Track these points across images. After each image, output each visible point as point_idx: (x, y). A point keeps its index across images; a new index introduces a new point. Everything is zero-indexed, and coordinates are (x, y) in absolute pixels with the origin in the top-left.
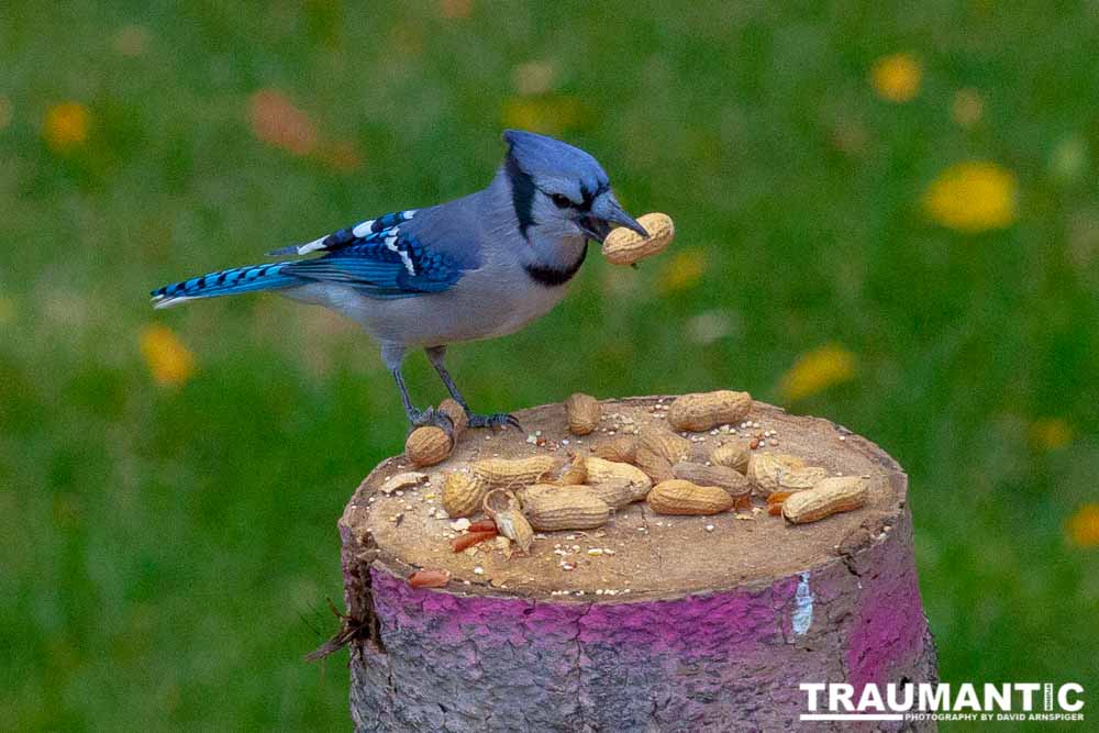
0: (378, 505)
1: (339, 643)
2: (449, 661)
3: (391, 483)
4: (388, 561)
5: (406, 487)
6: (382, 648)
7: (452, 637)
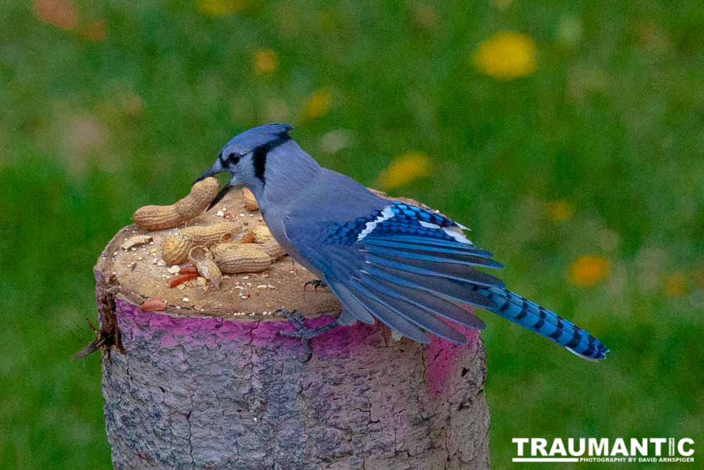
0: (119, 258)
1: (94, 348)
2: (166, 359)
3: (128, 243)
4: (126, 294)
5: (138, 245)
6: (123, 351)
7: (168, 343)
